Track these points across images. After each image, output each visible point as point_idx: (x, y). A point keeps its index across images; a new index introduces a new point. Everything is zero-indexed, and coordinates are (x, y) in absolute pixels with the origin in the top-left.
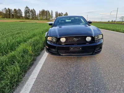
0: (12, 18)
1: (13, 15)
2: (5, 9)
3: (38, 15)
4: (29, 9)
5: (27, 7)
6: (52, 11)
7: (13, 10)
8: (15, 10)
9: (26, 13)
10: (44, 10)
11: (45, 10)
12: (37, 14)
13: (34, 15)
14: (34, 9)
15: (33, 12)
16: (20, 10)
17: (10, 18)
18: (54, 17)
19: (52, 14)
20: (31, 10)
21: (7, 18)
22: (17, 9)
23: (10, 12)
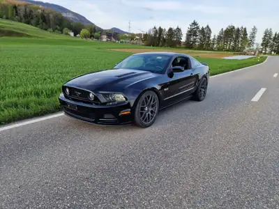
0: (162, 46)
1: (164, 40)
2: (155, 28)
3: (214, 39)
4: (198, 28)
5: (195, 24)
6: (254, 29)
7: (167, 30)
8: (170, 29)
9: (190, 35)
10: (234, 28)
11: (236, 28)
12: (212, 38)
13: (205, 39)
14: (208, 27)
15: (205, 32)
16: (179, 30)
17: (158, 45)
18: (257, 44)
19: (253, 37)
20: (203, 29)
21: (153, 46)
22: (175, 28)
23: (160, 35)
